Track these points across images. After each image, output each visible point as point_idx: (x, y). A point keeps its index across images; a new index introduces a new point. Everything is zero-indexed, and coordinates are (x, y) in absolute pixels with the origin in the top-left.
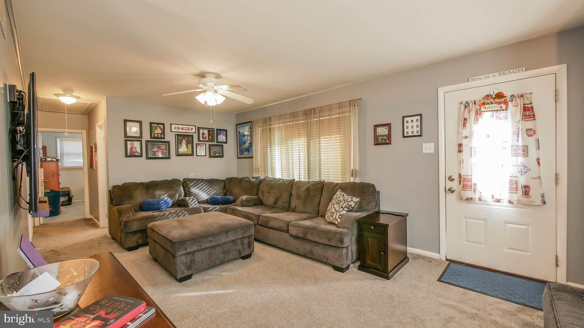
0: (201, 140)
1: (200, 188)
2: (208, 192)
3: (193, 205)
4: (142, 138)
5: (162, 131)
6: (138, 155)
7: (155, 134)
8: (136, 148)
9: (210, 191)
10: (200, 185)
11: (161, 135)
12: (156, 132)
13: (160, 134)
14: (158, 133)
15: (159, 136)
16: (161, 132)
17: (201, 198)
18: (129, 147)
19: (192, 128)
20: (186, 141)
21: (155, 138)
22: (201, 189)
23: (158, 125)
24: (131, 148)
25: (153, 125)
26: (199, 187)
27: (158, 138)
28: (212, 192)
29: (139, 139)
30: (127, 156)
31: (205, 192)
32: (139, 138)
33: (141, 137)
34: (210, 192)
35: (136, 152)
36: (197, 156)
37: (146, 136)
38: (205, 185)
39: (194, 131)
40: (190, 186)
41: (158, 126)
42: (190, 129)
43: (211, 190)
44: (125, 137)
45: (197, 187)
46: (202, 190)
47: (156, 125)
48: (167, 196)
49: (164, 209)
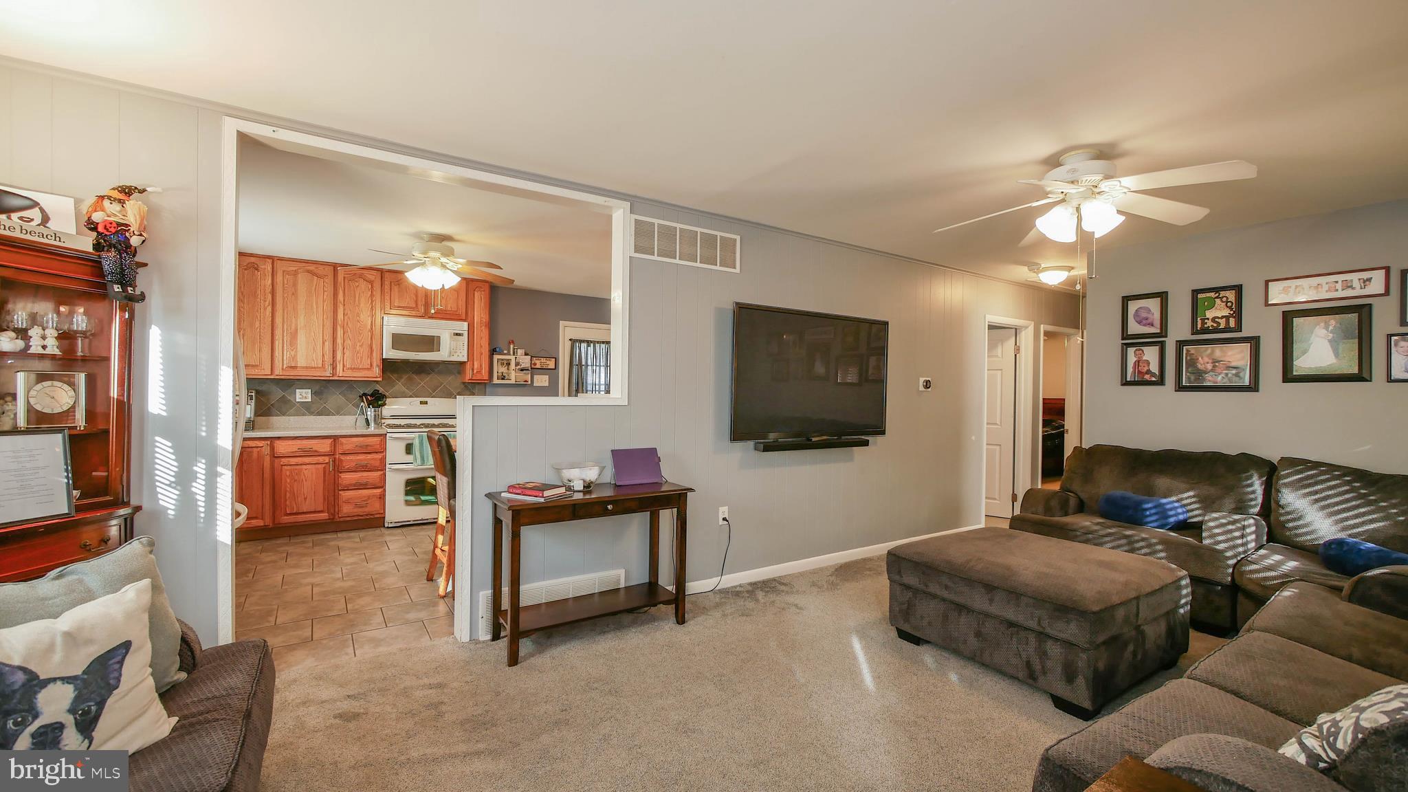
1: (1317, 497)
3: (1220, 538)
4: (1167, 337)
5: (1230, 308)
6: (1154, 379)
7: (1208, 319)
8: (1148, 363)
10: (1319, 487)
11: (1228, 322)
12: (1210, 314)
13: (1223, 317)
14: (1218, 318)
15: (1219, 324)
16: (1226, 312)
18: (1132, 358)
19: (1369, 280)
20: (1331, 328)
21: (1205, 331)
22: (1317, 501)
23: (1216, 292)
24: (1137, 363)
25: (1200, 296)
26: (1316, 492)
27: (1216, 330)
29: (1157, 340)
30: (1126, 383)
33: (1163, 333)
35: (1149, 372)
36: (1390, 380)
37: (1180, 328)
39: (1377, 287)
40: (1285, 484)
41: (1217, 297)
42: (1356, 284)
44: (1123, 339)
45: (1307, 490)
46: (1323, 508)
47: (1212, 295)
48: (1194, 497)
49: (1150, 525)
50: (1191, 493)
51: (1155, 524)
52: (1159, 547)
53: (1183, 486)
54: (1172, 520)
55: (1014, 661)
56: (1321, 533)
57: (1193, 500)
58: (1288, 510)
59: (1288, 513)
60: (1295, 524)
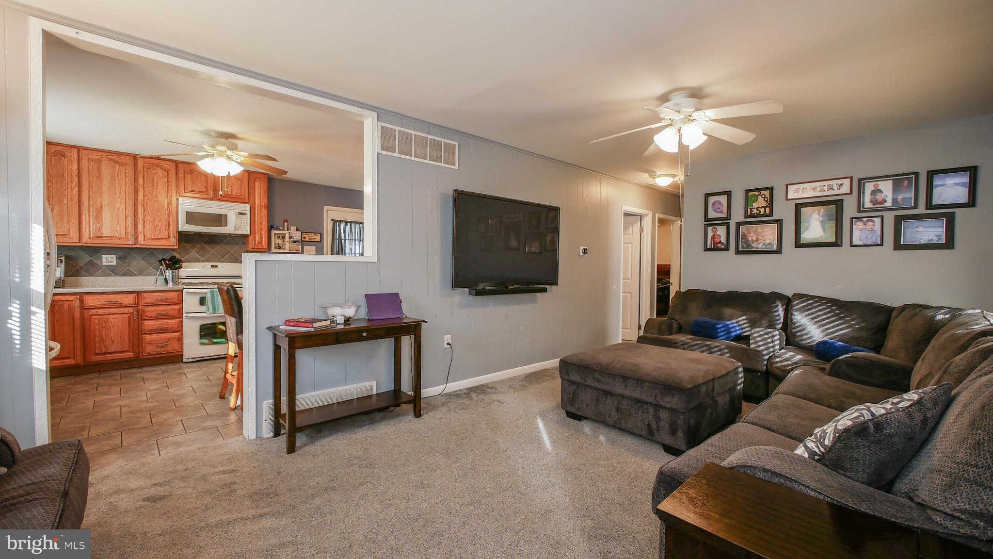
0: (866, 207)
1: (813, 316)
2: (828, 329)
3: (760, 344)
4: (730, 220)
5: (766, 201)
6: (723, 247)
7: (754, 208)
8: (720, 236)
9: (833, 327)
10: (814, 310)
11: (765, 210)
12: (755, 205)
13: (762, 207)
14: (760, 208)
15: (760, 211)
16: (764, 204)
17: (807, 339)
18: (710, 234)
19: (842, 185)
20: (821, 214)
21: (753, 216)
22: (813, 319)
23: (759, 191)
24: (713, 237)
25: (750, 194)
26: (812, 314)
27: (758, 216)
28: (837, 331)
29: (725, 222)
30: (706, 250)
31: (821, 329)
32: (725, 220)
33: (728, 217)
34: (833, 330)
35: (720, 242)
36: (852, 246)
37: (738, 215)
38: (829, 312)
39: (846, 189)
40: (795, 309)
41: (759, 195)
42: (835, 187)
43: (837, 325)
44: (705, 221)
45: (807, 313)
46: (816, 323)
47: (757, 193)
48: (745, 319)
49: (720, 338)
50: (744, 318)
51: (723, 338)
52: (726, 351)
53: (739, 313)
54: (733, 334)
55: (640, 424)
56: (814, 338)
57: (745, 321)
58: (797, 325)
59: (797, 327)
60: (801, 333)
